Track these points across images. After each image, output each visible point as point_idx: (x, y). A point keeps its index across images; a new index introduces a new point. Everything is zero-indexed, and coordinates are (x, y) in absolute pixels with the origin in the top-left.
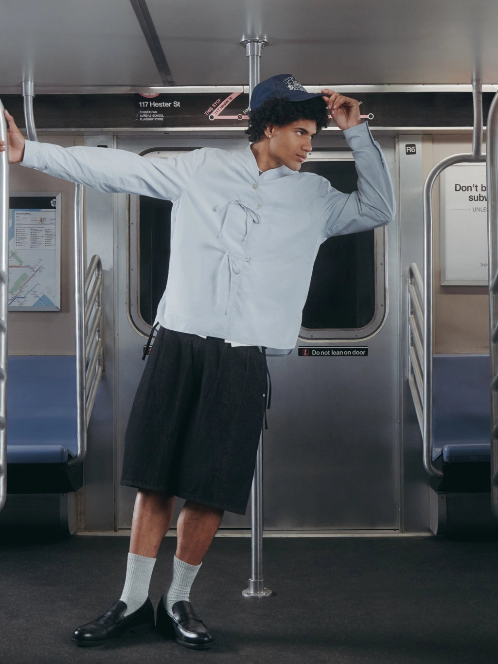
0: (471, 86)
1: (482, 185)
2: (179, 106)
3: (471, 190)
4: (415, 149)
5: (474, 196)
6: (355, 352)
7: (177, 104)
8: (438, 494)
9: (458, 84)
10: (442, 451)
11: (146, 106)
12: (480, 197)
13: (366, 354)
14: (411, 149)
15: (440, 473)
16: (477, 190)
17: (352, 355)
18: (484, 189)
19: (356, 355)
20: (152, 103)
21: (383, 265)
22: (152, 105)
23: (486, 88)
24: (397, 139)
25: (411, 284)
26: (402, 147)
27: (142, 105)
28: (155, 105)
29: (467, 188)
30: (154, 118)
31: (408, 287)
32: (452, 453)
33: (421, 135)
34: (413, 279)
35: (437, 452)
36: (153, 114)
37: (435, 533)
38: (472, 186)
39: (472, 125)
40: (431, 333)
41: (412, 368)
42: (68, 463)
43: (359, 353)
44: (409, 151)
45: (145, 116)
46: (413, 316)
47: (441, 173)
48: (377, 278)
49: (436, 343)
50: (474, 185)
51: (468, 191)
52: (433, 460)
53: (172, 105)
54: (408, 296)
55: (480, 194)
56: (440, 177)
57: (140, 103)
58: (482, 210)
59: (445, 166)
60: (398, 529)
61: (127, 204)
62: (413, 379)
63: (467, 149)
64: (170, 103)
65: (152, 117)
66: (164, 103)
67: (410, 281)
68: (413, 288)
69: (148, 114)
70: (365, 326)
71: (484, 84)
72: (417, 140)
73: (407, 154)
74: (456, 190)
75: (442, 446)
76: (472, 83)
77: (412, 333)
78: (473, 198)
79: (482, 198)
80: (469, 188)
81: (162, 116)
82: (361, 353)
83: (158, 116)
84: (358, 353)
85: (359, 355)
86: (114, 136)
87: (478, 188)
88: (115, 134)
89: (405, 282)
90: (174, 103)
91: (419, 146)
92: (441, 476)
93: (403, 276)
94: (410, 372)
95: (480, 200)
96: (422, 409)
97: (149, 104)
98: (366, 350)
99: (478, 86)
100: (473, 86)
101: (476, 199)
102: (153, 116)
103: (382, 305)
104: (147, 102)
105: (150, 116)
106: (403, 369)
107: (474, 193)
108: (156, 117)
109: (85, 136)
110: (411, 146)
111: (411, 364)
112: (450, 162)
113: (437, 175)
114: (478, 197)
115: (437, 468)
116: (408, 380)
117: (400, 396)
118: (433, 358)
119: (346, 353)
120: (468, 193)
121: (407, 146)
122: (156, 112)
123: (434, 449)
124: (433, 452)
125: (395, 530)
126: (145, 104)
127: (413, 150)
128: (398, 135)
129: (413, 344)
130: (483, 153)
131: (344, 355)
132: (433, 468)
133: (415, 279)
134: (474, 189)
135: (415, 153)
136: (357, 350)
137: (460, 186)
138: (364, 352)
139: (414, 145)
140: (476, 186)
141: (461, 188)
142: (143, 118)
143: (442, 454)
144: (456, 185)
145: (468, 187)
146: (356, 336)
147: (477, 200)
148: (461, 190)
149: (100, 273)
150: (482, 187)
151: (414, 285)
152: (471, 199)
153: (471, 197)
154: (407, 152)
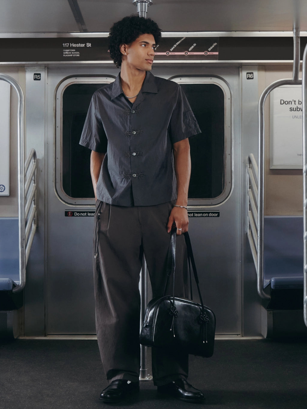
0: (292, 32)
1: (299, 100)
2: (90, 46)
3: (291, 104)
4: (253, 75)
5: (294, 108)
6: (210, 215)
7: (89, 45)
8: (267, 311)
9: (283, 31)
10: (270, 281)
11: (68, 46)
12: (297, 108)
13: (218, 216)
14: (250, 76)
15: (269, 296)
16: (295, 104)
17: (208, 216)
18: (300, 103)
19: (211, 216)
20: (72, 44)
21: (230, 155)
22: (72, 46)
23: (303, 34)
24: (240, 69)
25: (250, 168)
26: (244, 74)
27: (65, 45)
28: (74, 45)
29: (288, 103)
30: (73, 54)
31: (248, 170)
32: (277, 283)
33: (257, 67)
34: (251, 165)
35: (266, 282)
36: (72, 52)
37: (265, 337)
38: (292, 101)
39: (293, 59)
40: (263, 202)
41: (250, 225)
42: (13, 291)
43: (214, 215)
44: (249, 77)
45: (67, 53)
46: (250, 190)
47: (271, 92)
48: (226, 164)
49: (266, 208)
50: (293, 100)
51: (289, 104)
52: (264, 288)
53: (86, 45)
54: (247, 176)
55: (297, 107)
56: (270, 95)
57: (64, 44)
58: (299, 117)
59: (273, 87)
60: (240, 335)
61: (54, 114)
62: (250, 232)
63: (289, 76)
64: (84, 45)
65: (71, 54)
66: (80, 44)
67: (248, 166)
68: (250, 171)
69: (69, 52)
70: (217, 197)
71: (302, 31)
72: (254, 70)
73: (248, 79)
74: (281, 104)
75: (270, 279)
76: (293, 30)
77: (250, 202)
78: (293, 109)
79: (298, 109)
80: (290, 102)
81: (79, 53)
82: (215, 215)
83: (76, 53)
84: (212, 215)
85: (214, 216)
86: (45, 67)
87: (296, 102)
88: (46, 66)
89: (245, 167)
90: (87, 44)
91: (256, 73)
92: (270, 298)
93: (244, 163)
94: (248, 228)
95: (297, 110)
96: (257, 253)
97: (69, 45)
98: (218, 213)
99: (297, 33)
100: (294, 32)
101: (295, 110)
102: (73, 53)
103: (230, 182)
104: (68, 44)
105: (70, 53)
106: (244, 226)
107: (293, 106)
108: (74, 54)
109: (25, 67)
110: (250, 73)
111: (249, 222)
112: (278, 84)
113: (268, 94)
114: (296, 108)
115: (266, 293)
116: (247, 234)
117: (242, 244)
118: (265, 219)
119: (204, 215)
120: (290, 106)
121: (247, 73)
122: (74, 50)
123: (264, 280)
124: (264, 282)
125: (238, 335)
126: (67, 45)
127: (252, 76)
128: (242, 66)
129: (251, 209)
130: (300, 79)
131: (203, 216)
132: (264, 293)
133: (252, 165)
134: (293, 103)
135: (253, 78)
136: (212, 213)
137: (284, 101)
138: (217, 214)
139: (252, 73)
140: (295, 101)
141: (284, 102)
142: (65, 54)
143: (270, 284)
144: (281, 100)
146: (212, 203)
147: (296, 110)
148: (284, 103)
149: (36, 160)
150: (299, 102)
151: (252, 169)
152: (291, 110)
153: (291, 109)
154: (248, 77)
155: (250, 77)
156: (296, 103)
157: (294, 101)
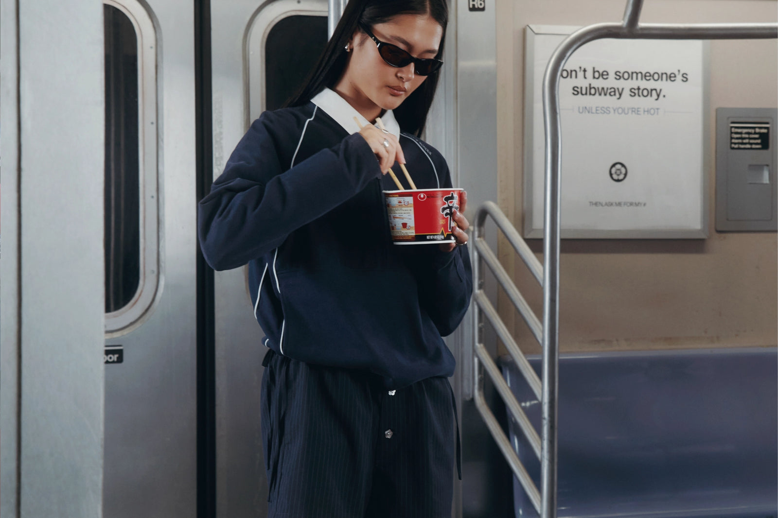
1: (594, 68)
3: (576, 77)
4: (484, 2)
5: (581, 88)
12: (590, 88)
14: (478, 2)
16: (585, 78)
18: (597, 75)
25: (479, 236)
29: (570, 74)
31: (474, 241)
34: (482, 229)
38: (578, 70)
44: (474, 5)
46: (482, 291)
50: (580, 68)
55: (590, 85)
58: (594, 110)
67: (477, 233)
68: (483, 244)
73: (471, 10)
78: (579, 90)
79: (593, 91)
80: (574, 73)
87: (587, 73)
94: (477, 386)
95: (590, 94)
101: (584, 92)
107: (581, 82)
114: (586, 88)
120: (572, 82)
127: (481, 4)
134: (581, 74)
135: (483, 9)
140: (585, 71)
145: (571, 71)
147: (586, 94)
150: (594, 72)
151: (484, 239)
152: (576, 93)
153: (576, 89)
154: (471, 6)
155: (476, 6)
156: (586, 76)
157: (583, 69)
